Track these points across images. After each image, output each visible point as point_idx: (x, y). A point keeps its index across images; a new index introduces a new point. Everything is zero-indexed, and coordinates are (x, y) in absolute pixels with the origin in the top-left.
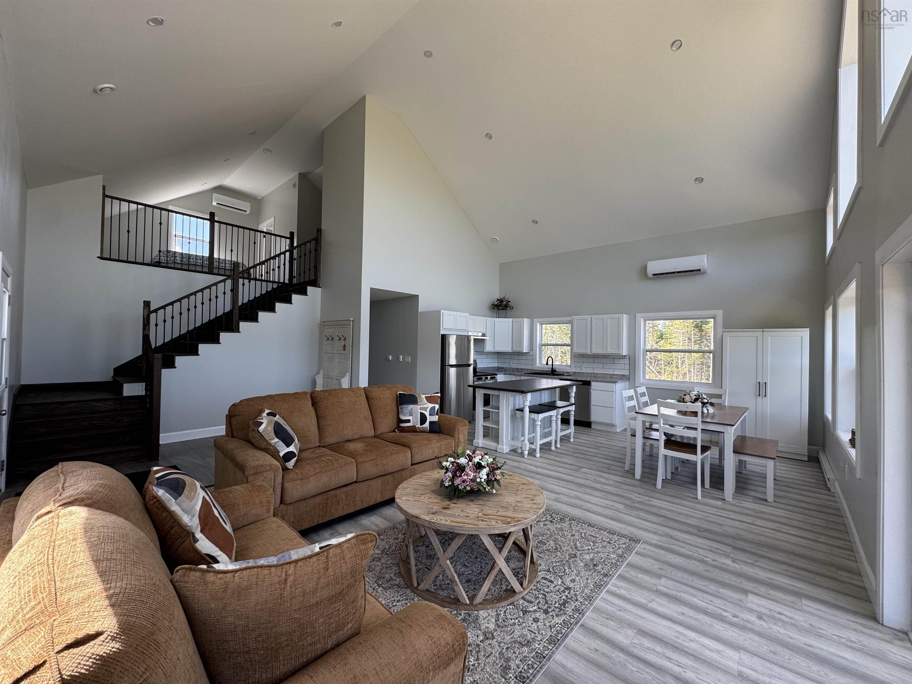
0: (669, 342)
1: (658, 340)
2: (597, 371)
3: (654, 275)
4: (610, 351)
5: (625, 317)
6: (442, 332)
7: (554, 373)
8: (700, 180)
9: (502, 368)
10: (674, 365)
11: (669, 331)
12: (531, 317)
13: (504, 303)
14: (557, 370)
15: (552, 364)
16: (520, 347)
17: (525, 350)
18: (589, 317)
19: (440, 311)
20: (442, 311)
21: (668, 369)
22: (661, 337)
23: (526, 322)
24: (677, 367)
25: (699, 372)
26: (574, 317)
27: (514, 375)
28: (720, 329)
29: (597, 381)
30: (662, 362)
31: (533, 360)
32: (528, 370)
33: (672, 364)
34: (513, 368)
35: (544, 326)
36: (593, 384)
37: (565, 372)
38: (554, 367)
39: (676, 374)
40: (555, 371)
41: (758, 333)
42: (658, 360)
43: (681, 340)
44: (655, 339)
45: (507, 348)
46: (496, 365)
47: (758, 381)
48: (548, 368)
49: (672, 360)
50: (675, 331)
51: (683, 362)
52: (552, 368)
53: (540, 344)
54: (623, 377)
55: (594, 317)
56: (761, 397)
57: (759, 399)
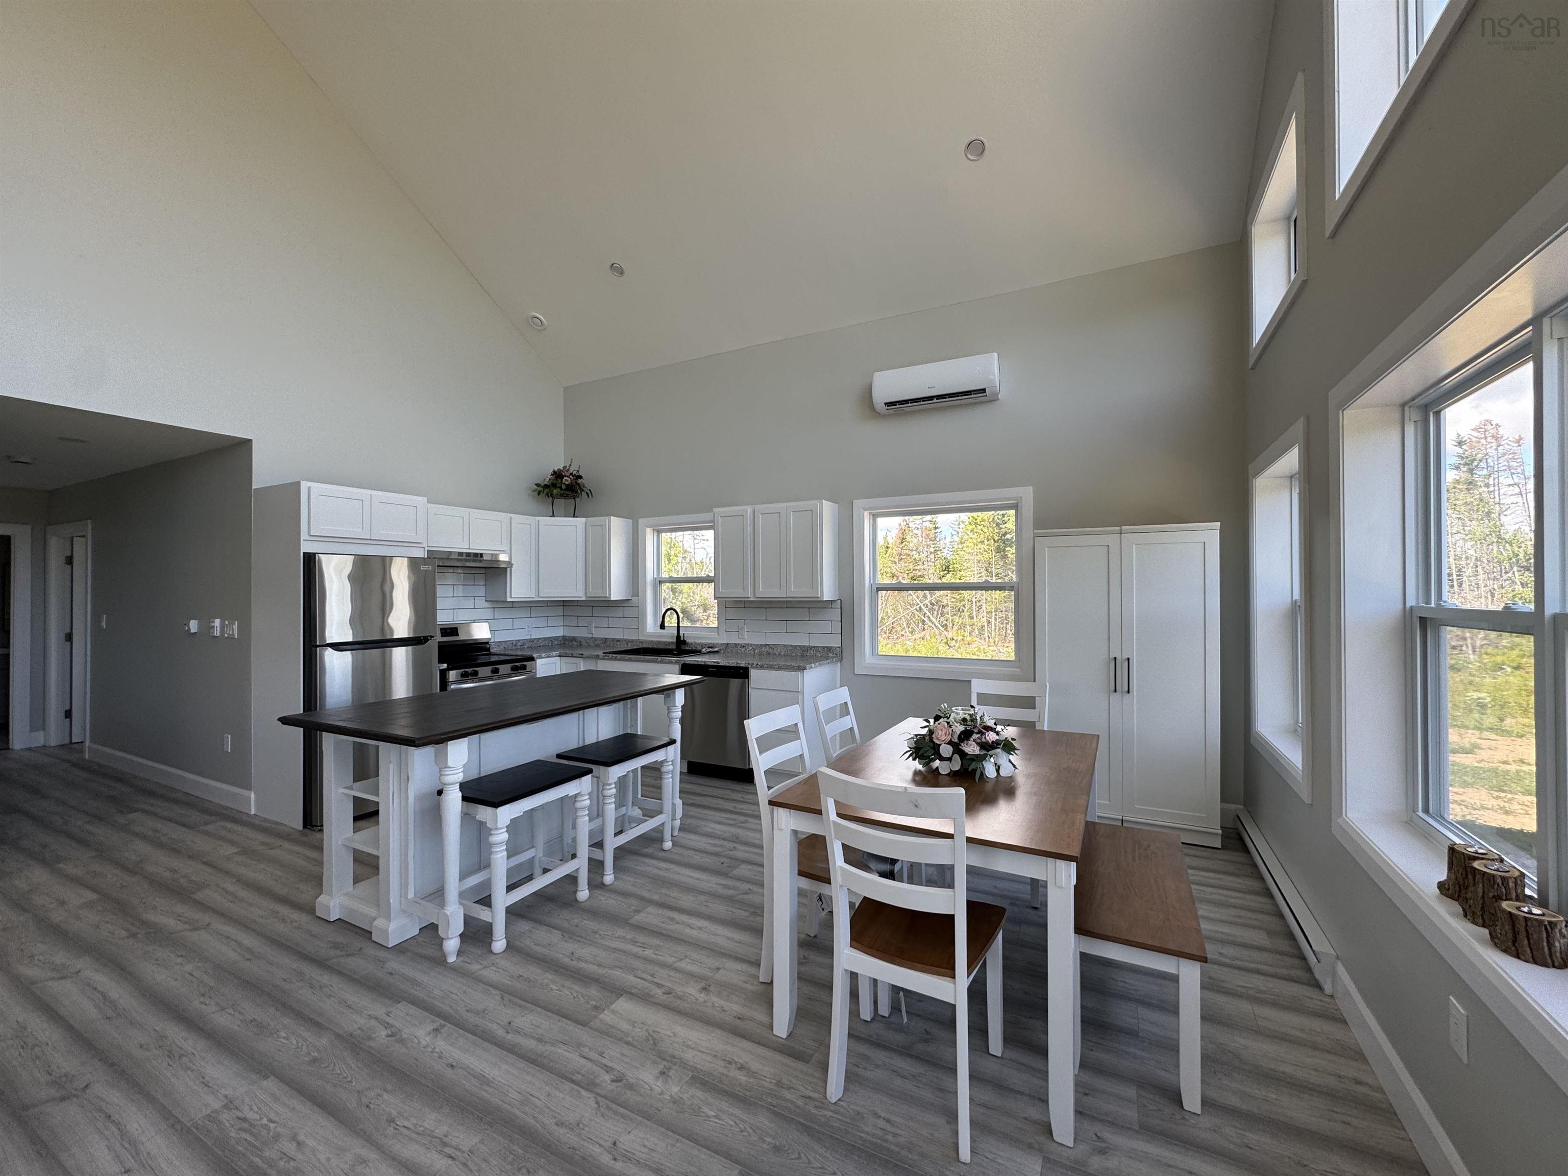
0: (958, 576)
1: (942, 573)
2: (772, 641)
3: (888, 404)
4: (795, 590)
5: (828, 510)
6: (307, 547)
7: (683, 647)
8: (976, 148)
9: (573, 639)
10: (966, 614)
11: (958, 558)
12: (632, 514)
13: (567, 480)
14: (688, 640)
15: (678, 627)
16: (603, 587)
17: (616, 594)
18: (749, 509)
19: (299, 483)
20: (304, 485)
21: (957, 621)
22: (947, 569)
23: (617, 527)
24: (971, 618)
25: (1002, 624)
26: (716, 510)
27: (581, 656)
28: (1029, 533)
29: (762, 667)
30: (948, 609)
31: (640, 617)
32: (628, 641)
33: (963, 611)
34: (595, 639)
35: (665, 536)
36: (753, 673)
37: (703, 646)
38: (681, 635)
39: (968, 629)
40: (684, 642)
41: (1108, 538)
42: (943, 607)
43: (976, 572)
44: (938, 571)
45: (577, 593)
46: (559, 632)
47: (1112, 656)
48: (668, 636)
49: (964, 606)
50: (967, 557)
51: (980, 607)
52: (678, 636)
53: (655, 579)
54: (824, 654)
55: (759, 507)
56: (1118, 694)
57: (1115, 698)
